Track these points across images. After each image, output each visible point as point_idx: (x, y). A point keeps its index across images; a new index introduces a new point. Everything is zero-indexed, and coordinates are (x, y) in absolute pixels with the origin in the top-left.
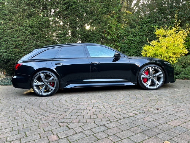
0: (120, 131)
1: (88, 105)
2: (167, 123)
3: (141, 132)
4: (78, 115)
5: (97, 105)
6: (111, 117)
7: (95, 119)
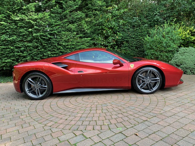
0: (139, 139)
1: (96, 107)
2: (183, 128)
3: (161, 140)
4: (90, 121)
5: (106, 108)
6: (125, 122)
7: (109, 125)
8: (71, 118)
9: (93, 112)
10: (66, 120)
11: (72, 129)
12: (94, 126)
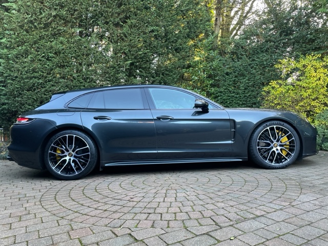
1: (166, 193)
4: (150, 214)
6: (217, 217)
7: (185, 221)
8: (115, 208)
9: (158, 200)
10: (106, 210)
11: (112, 224)
12: (155, 222)
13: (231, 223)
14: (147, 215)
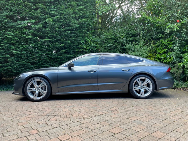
1: (64, 108)
2: (129, 118)
3: (108, 125)
5: (72, 108)
8: (39, 114)
9: (60, 110)
10: (34, 115)
11: (38, 120)
12: (58, 119)
13: (89, 117)
14: (54, 116)
